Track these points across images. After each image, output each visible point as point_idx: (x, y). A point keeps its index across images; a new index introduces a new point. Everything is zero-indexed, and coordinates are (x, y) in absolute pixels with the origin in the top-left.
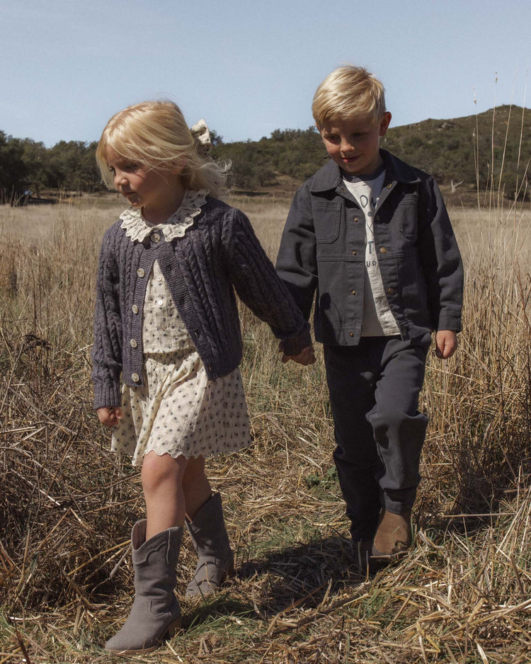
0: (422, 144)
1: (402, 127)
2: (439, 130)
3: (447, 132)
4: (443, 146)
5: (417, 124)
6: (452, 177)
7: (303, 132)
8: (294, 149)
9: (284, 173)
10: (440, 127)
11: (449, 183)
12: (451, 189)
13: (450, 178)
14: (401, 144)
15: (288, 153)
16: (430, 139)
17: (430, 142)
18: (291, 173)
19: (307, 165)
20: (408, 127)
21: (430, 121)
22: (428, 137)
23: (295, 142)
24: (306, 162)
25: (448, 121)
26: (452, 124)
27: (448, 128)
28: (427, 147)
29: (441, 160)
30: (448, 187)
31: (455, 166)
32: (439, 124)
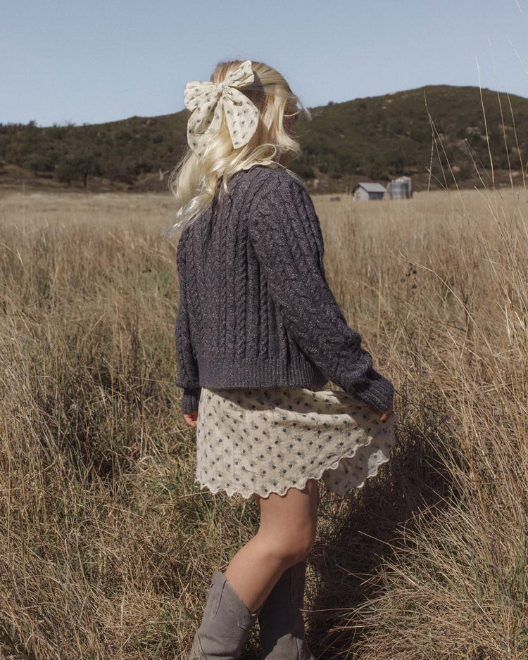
0: (130, 138)
1: (112, 123)
2: (144, 126)
3: (153, 128)
4: (149, 140)
5: (125, 121)
6: (160, 167)
7: (24, 126)
8: (20, 140)
9: (10, 162)
10: (145, 123)
11: (157, 171)
12: (159, 177)
13: (158, 167)
14: (113, 137)
15: (14, 145)
16: (138, 133)
17: (138, 136)
18: (18, 163)
19: (33, 156)
20: (117, 123)
21: (135, 118)
22: (135, 132)
23: (19, 134)
24: (31, 153)
25: (152, 119)
26: (155, 121)
27: (151, 124)
28: (136, 140)
29: (149, 152)
30: (156, 175)
31: (162, 157)
32: (144, 120)
